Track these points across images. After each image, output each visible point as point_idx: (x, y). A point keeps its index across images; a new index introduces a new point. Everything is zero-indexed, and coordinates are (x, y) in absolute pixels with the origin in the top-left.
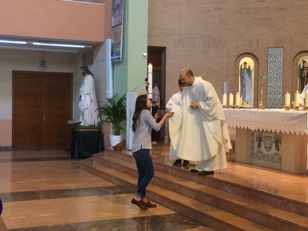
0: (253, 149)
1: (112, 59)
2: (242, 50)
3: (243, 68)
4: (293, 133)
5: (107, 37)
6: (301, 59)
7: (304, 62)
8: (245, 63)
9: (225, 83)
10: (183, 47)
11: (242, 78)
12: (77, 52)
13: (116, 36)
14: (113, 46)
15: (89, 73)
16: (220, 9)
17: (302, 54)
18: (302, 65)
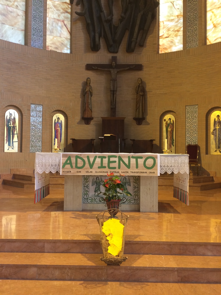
6: (8, 111)
17: (9, 107)
18: (9, 116)
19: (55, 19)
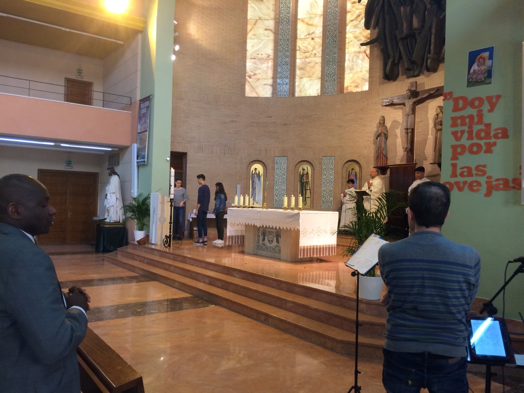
0: (258, 242)
1: (137, 162)
2: (253, 158)
3: (253, 173)
4: (289, 229)
5: (133, 142)
6: (301, 167)
7: (303, 170)
8: (256, 169)
9: (238, 185)
10: (202, 152)
11: (253, 182)
12: (103, 153)
13: (142, 142)
14: (140, 151)
15: (115, 174)
16: (235, 122)
17: (302, 163)
18: (302, 172)
19: (355, 52)
